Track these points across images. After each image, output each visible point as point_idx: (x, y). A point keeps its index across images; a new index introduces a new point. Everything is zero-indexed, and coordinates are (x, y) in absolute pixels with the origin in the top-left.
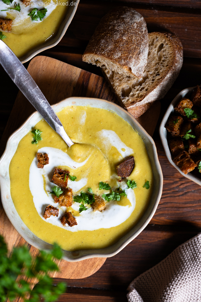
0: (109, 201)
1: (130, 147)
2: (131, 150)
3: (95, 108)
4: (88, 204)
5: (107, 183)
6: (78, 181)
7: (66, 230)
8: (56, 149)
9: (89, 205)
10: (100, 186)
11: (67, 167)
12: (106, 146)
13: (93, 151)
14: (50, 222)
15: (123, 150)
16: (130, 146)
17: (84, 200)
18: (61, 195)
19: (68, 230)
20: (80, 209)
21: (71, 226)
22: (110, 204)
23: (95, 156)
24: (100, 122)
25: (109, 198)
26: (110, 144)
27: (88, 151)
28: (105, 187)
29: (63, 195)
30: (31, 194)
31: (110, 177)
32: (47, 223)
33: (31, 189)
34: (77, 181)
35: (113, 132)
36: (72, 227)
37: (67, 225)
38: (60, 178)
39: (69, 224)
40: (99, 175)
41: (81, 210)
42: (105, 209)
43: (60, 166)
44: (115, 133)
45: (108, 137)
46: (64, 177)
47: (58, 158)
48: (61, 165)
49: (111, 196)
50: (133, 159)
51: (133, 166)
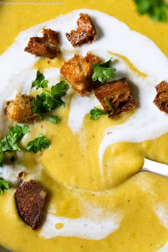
0: (11, 128)
1: (53, 238)
2: (48, 237)
3: (160, 248)
4: (38, 96)
5: (39, 152)
6: (84, 118)
7: (33, 25)
8: (161, 133)
9: (35, 97)
10: (45, 139)
11: (121, 123)
12: (89, 208)
13: (103, 181)
14: (70, 14)
15: (60, 226)
16: (55, 240)
17: (49, 98)
18: (91, 72)
19: (32, 28)
20: (44, 77)
21: (32, 39)
22: (4, 125)
23: (95, 178)
24: (134, 235)
25: (16, 134)
26: (87, 217)
27: (110, 175)
28: (37, 144)
29: (87, 75)
30: (138, 31)
31: (43, 165)
32: (73, 9)
33: (144, 38)
34: (86, 116)
35: (99, 238)
36: (29, 40)
37: (41, 35)
38: (117, 96)
39: (37, 40)
40: (61, 155)
41: (40, 76)
42: (5, 111)
43: (132, 114)
44: (95, 239)
45: (100, 223)
46: (111, 104)
47: (146, 124)
48: (131, 118)
49: (15, 139)
50: (32, 226)
51: (22, 216)
